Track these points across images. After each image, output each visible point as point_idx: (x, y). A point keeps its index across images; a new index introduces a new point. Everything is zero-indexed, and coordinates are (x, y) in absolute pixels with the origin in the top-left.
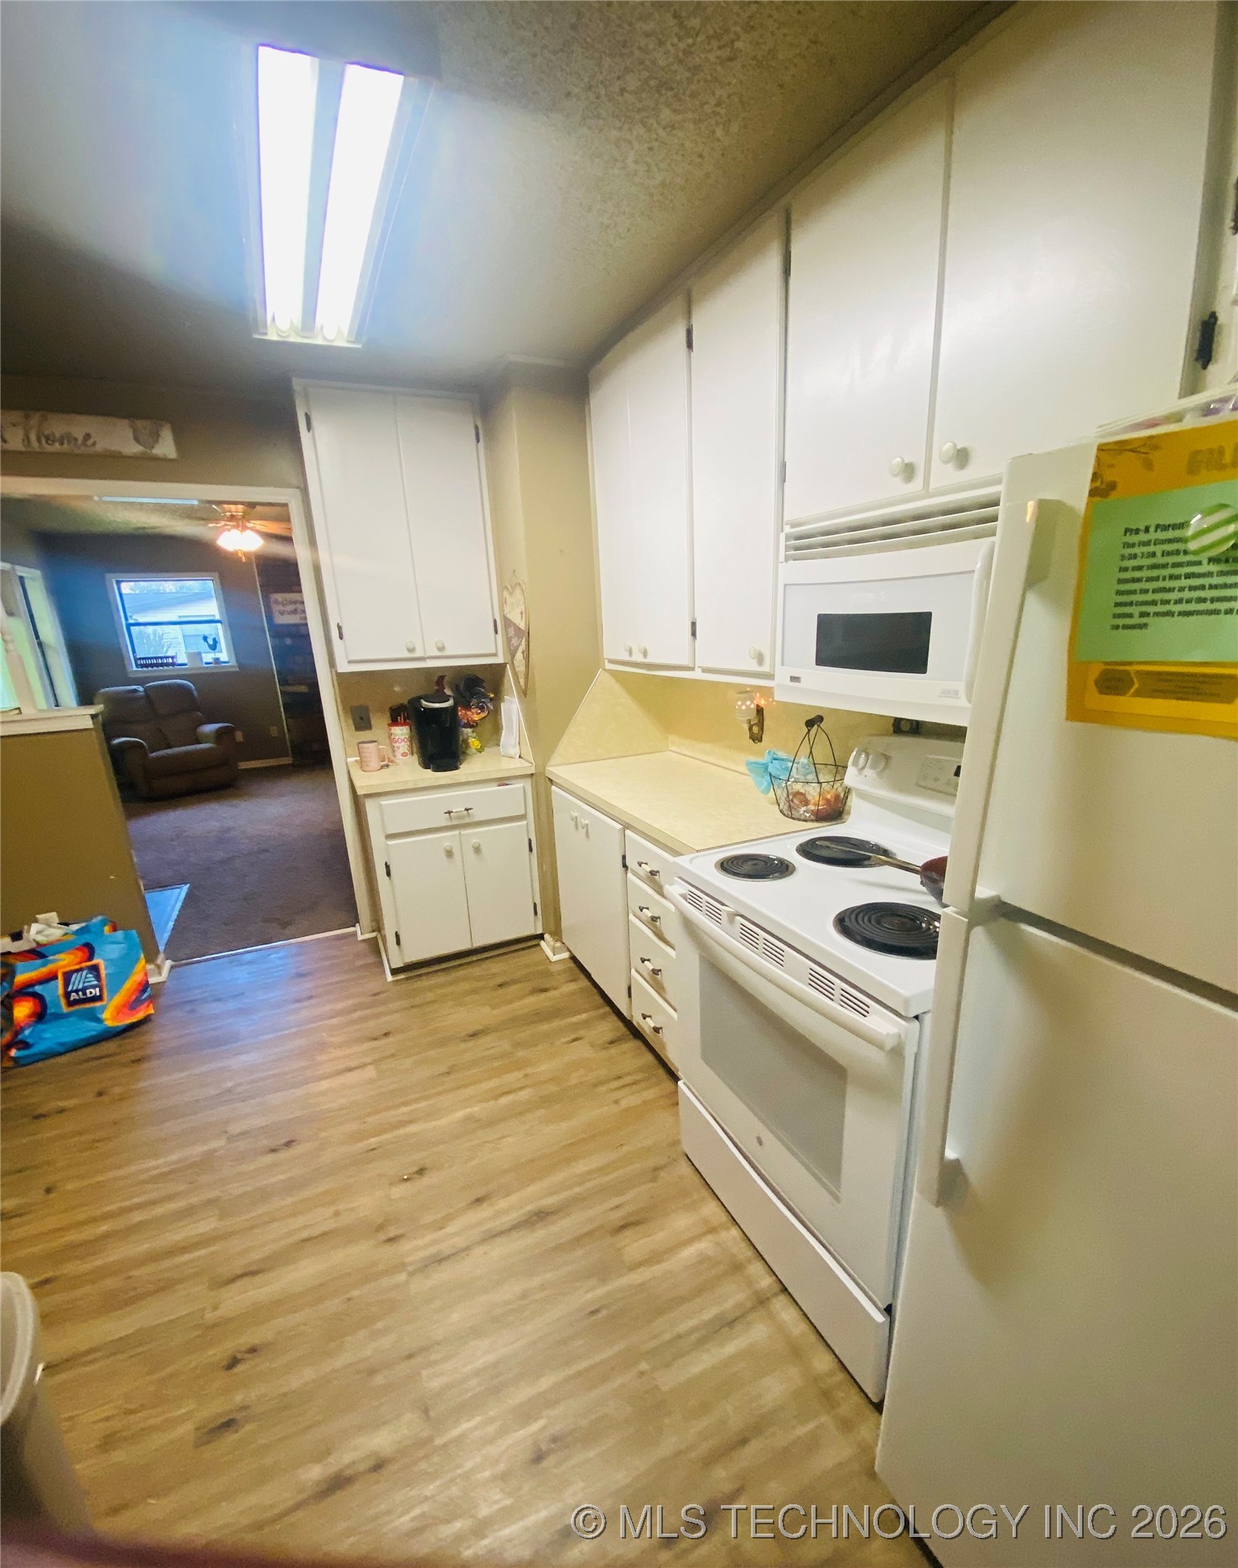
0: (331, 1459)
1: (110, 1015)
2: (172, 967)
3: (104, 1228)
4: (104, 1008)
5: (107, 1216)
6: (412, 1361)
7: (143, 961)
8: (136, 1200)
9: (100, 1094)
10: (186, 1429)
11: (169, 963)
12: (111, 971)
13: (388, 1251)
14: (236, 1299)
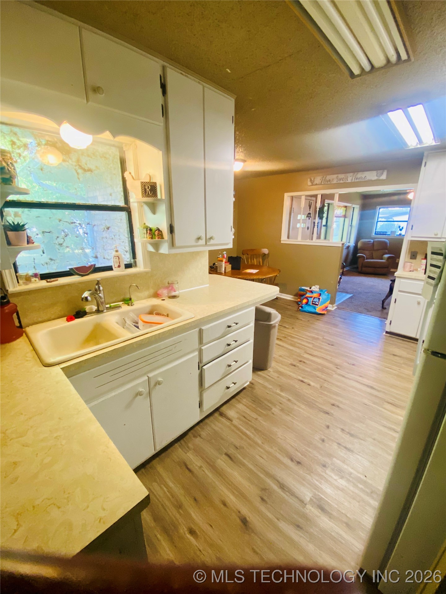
0: (304, 379)
1: (318, 309)
2: (336, 308)
3: (297, 337)
4: (317, 307)
5: (298, 336)
6: (325, 381)
7: (329, 302)
8: (303, 336)
9: (308, 321)
10: (290, 362)
11: (336, 307)
12: (322, 300)
13: (336, 369)
14: (306, 356)
